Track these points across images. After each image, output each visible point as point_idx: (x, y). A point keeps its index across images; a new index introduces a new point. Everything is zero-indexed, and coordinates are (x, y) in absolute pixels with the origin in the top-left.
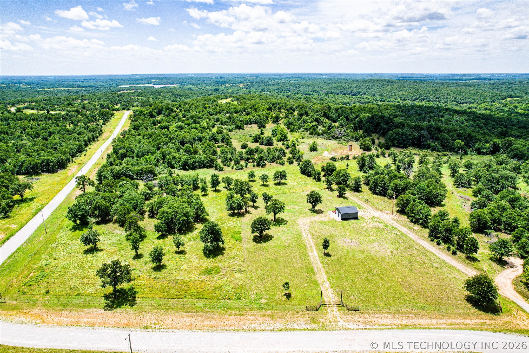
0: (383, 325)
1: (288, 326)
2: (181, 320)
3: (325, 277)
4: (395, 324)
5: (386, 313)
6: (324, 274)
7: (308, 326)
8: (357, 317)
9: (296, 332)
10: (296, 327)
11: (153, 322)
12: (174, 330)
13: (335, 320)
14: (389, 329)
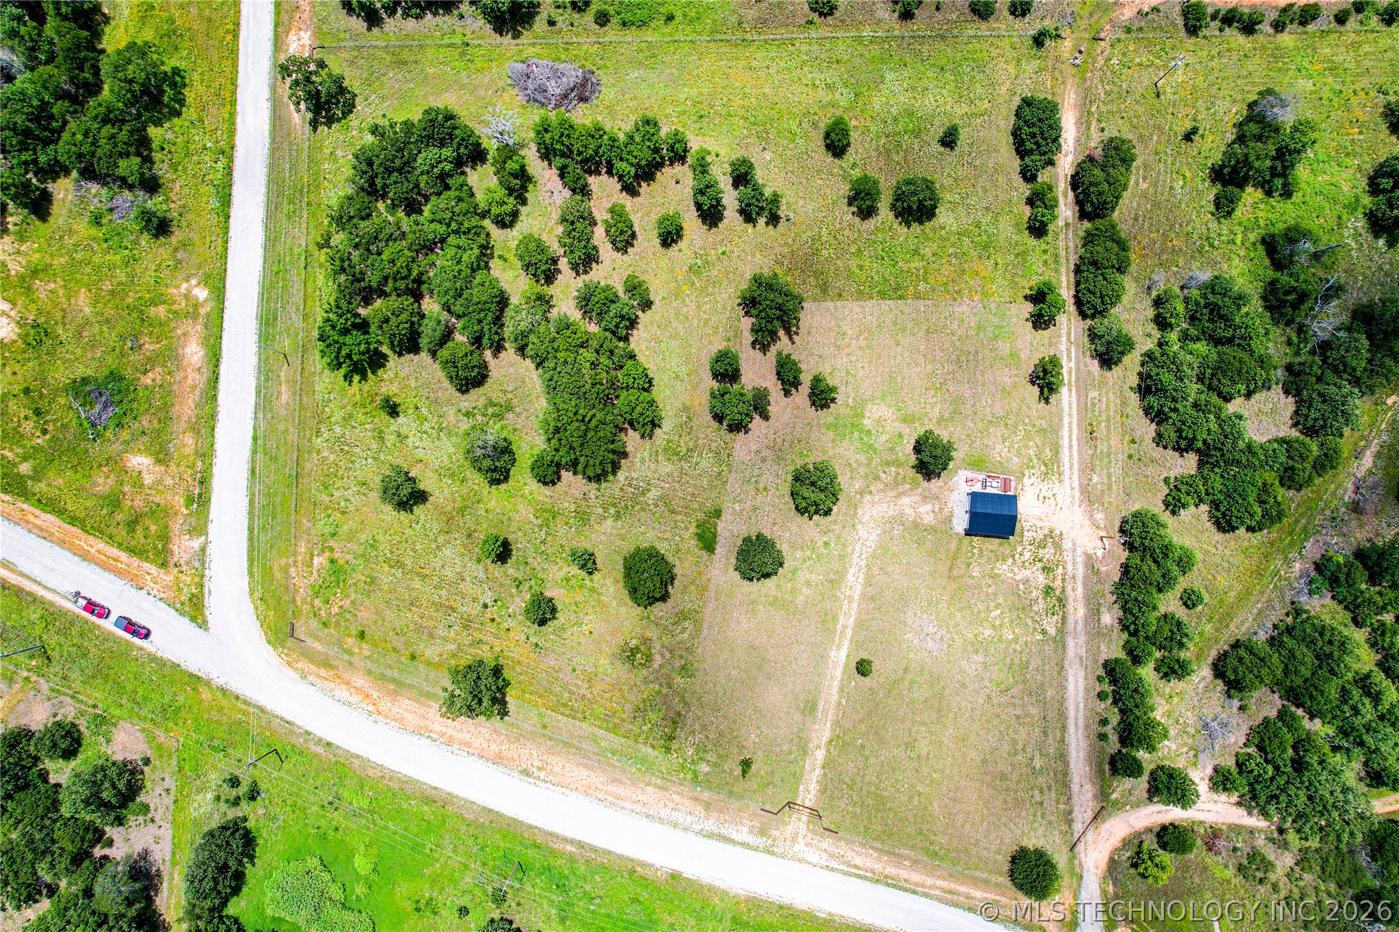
0: (857, 867)
1: (723, 831)
2: (577, 772)
3: (826, 735)
4: (872, 871)
5: (872, 848)
6: (829, 724)
7: (750, 840)
8: (827, 843)
9: (730, 847)
10: (734, 836)
11: (536, 763)
12: (564, 790)
13: (794, 839)
14: (859, 876)
